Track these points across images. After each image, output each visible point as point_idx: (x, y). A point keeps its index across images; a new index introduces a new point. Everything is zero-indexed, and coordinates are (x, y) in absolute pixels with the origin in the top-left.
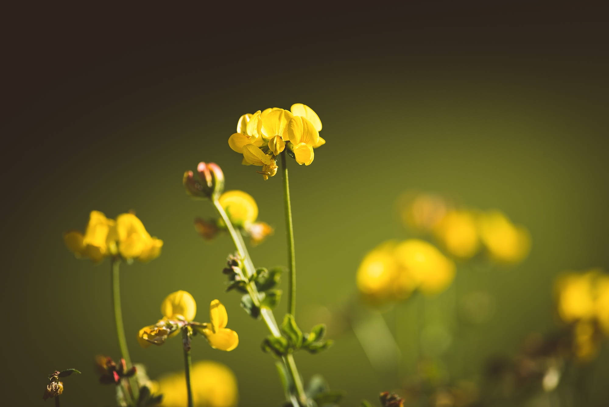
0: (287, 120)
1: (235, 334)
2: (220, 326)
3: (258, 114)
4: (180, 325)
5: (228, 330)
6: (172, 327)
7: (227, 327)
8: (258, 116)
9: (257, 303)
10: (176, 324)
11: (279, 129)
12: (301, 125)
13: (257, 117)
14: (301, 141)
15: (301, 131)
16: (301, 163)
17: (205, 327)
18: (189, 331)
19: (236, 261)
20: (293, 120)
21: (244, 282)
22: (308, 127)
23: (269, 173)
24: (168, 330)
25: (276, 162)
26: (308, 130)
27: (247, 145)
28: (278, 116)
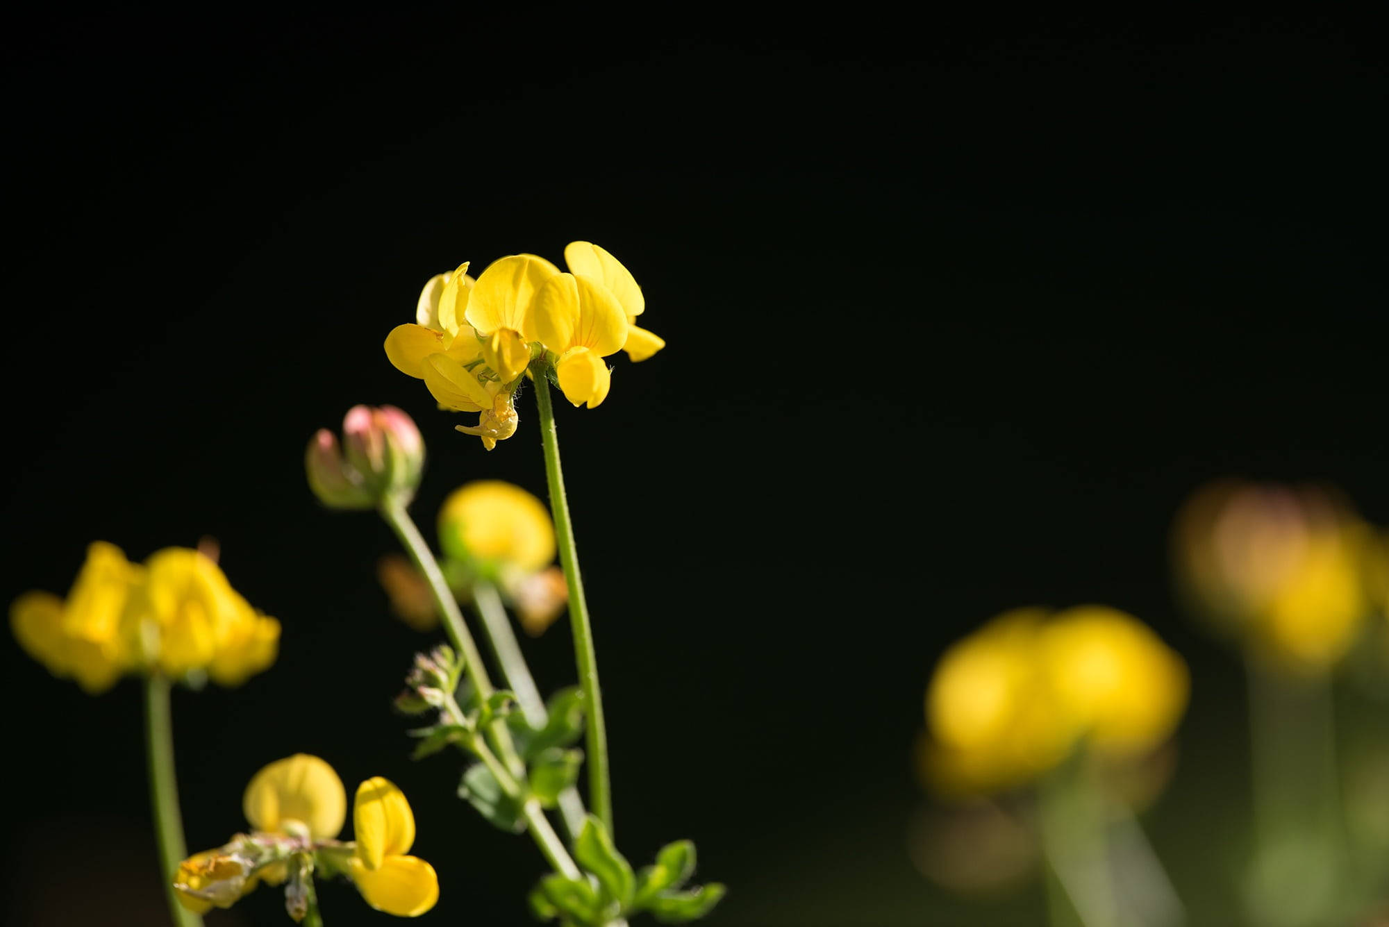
0: (535, 285)
1: (429, 871)
2: (389, 851)
3: (460, 272)
4: (284, 848)
5: (413, 860)
6: (260, 854)
7: (413, 851)
8: (460, 275)
9: (511, 788)
10: (273, 847)
11: (514, 312)
12: (574, 297)
13: (457, 280)
14: (574, 342)
15: (574, 316)
16: (577, 403)
17: (351, 853)
18: (307, 865)
19: (433, 672)
20: (550, 287)
21: (463, 730)
22: (593, 304)
23: (494, 430)
24: (250, 864)
25: (514, 401)
26: (595, 312)
27: (430, 355)
28: (509, 277)
